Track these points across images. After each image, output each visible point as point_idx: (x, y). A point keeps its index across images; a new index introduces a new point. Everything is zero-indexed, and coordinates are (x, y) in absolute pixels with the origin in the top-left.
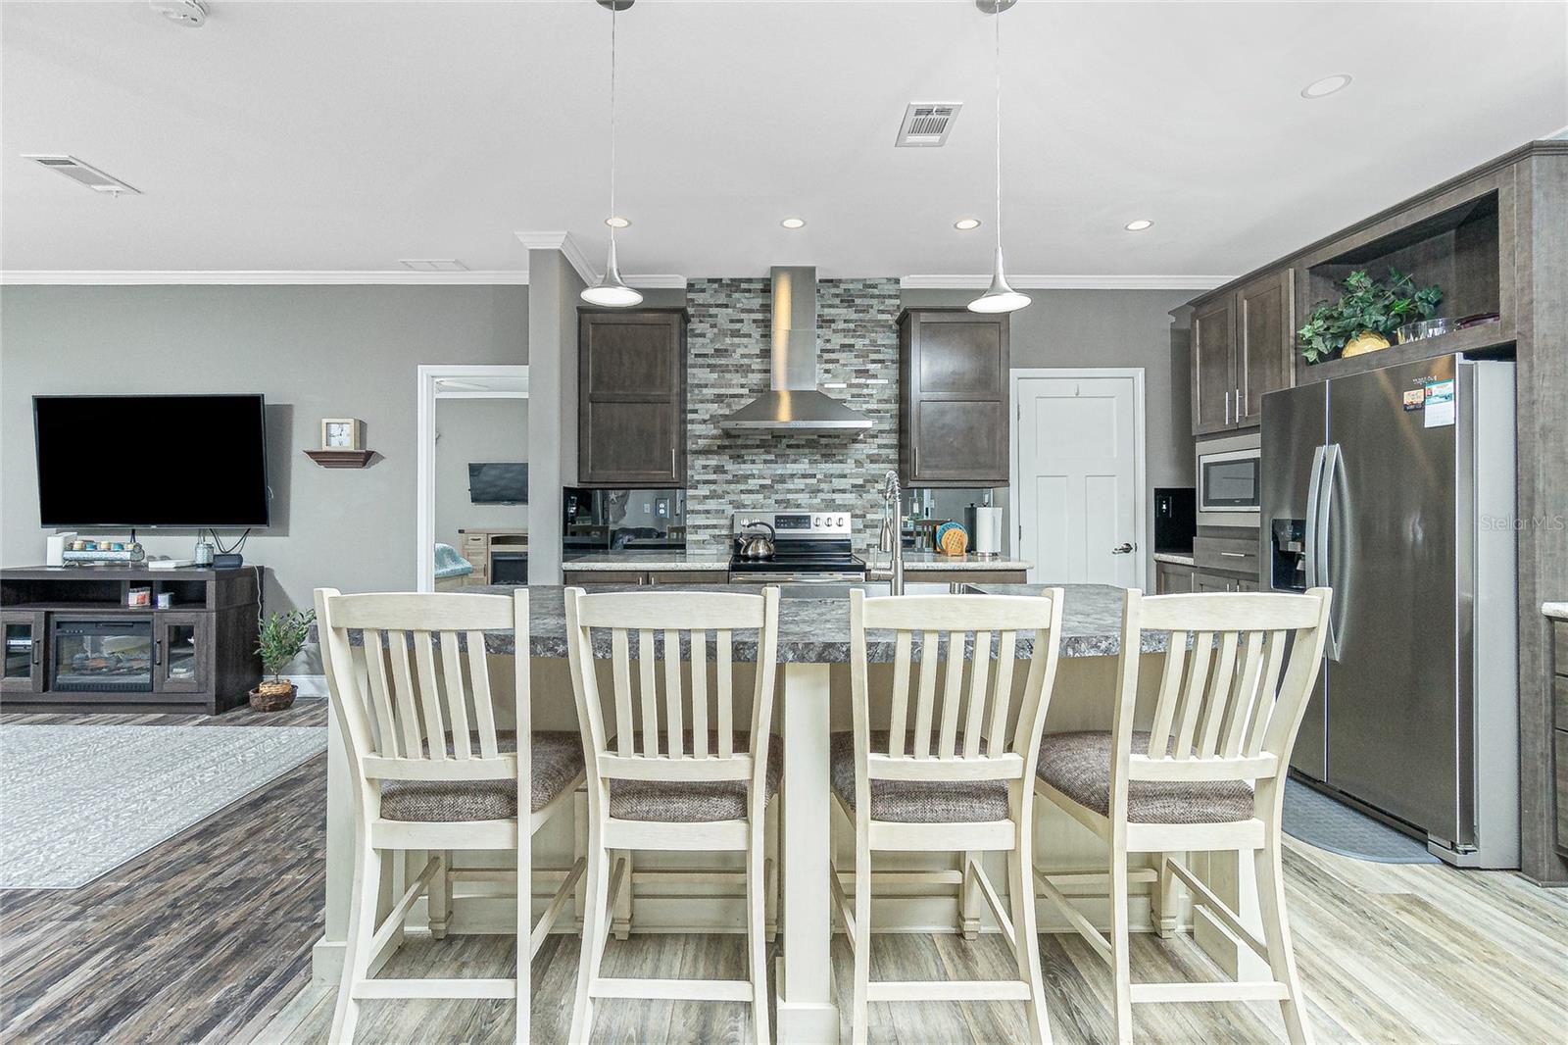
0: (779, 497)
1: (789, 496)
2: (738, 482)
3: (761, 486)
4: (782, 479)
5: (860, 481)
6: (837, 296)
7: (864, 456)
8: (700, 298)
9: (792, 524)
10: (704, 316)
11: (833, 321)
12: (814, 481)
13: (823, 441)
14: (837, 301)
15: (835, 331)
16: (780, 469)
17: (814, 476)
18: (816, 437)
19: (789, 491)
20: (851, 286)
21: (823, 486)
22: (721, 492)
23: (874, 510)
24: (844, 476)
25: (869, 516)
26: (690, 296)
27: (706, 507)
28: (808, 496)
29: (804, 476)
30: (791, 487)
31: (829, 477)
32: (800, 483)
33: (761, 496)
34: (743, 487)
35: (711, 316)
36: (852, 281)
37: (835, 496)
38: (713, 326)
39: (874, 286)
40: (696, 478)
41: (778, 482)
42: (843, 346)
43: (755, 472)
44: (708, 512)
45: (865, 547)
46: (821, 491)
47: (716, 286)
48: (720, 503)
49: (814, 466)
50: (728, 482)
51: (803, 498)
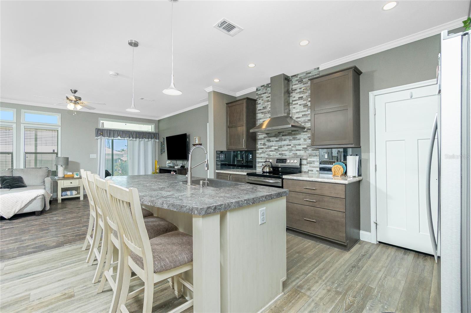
0: (280, 153)
1: (283, 152)
2: (269, 148)
3: (275, 149)
4: (281, 147)
5: (305, 146)
6: (297, 80)
7: (307, 137)
8: (259, 92)
9: (281, 162)
10: (260, 98)
11: (296, 90)
12: (290, 147)
13: (293, 133)
14: (297, 82)
15: (296, 93)
16: (280, 143)
17: (290, 145)
18: (291, 132)
19: (283, 151)
20: (302, 75)
21: (293, 149)
22: (265, 151)
23: (310, 157)
24: (300, 145)
25: (308, 159)
26: (257, 92)
27: (261, 156)
28: (288, 152)
29: (287, 145)
30: (284, 149)
31: (295, 145)
32: (286, 148)
33: (275, 152)
34: (270, 150)
35: (262, 97)
36: (302, 73)
37: (297, 152)
38: (262, 100)
39: (310, 73)
40: (259, 147)
41: (280, 148)
42: (299, 98)
43: (274, 145)
44: (261, 157)
45: (307, 171)
46: (292, 150)
47: (263, 87)
48: (265, 155)
49: (290, 141)
50: (267, 148)
51: (287, 153)
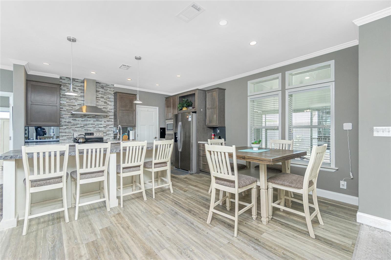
0: (86, 129)
1: (88, 129)
2: (74, 125)
3: (81, 126)
4: (86, 125)
5: (105, 126)
6: (100, 86)
7: (106, 120)
8: (64, 81)
9: (89, 135)
10: (65, 86)
11: (99, 91)
12: (94, 125)
13: (96, 117)
14: (100, 87)
15: (99, 93)
16: (86, 122)
17: (94, 124)
18: (95, 116)
19: (88, 127)
20: (103, 85)
21: (96, 126)
22: (70, 128)
23: (108, 131)
24: (101, 124)
25: (107, 133)
26: (61, 80)
27: (65, 131)
28: (93, 128)
29: (92, 124)
30: (89, 126)
31: (98, 125)
32: (91, 126)
33: (81, 129)
34: (76, 126)
35: (67, 86)
36: (103, 84)
37: (99, 129)
38: (68, 88)
39: (108, 85)
40: (62, 124)
41: (85, 125)
42: (101, 97)
43: (79, 123)
44: (66, 132)
45: (106, 139)
46: (96, 127)
47: (68, 79)
48: (70, 130)
49: (94, 122)
50: (72, 125)
51: (91, 129)
